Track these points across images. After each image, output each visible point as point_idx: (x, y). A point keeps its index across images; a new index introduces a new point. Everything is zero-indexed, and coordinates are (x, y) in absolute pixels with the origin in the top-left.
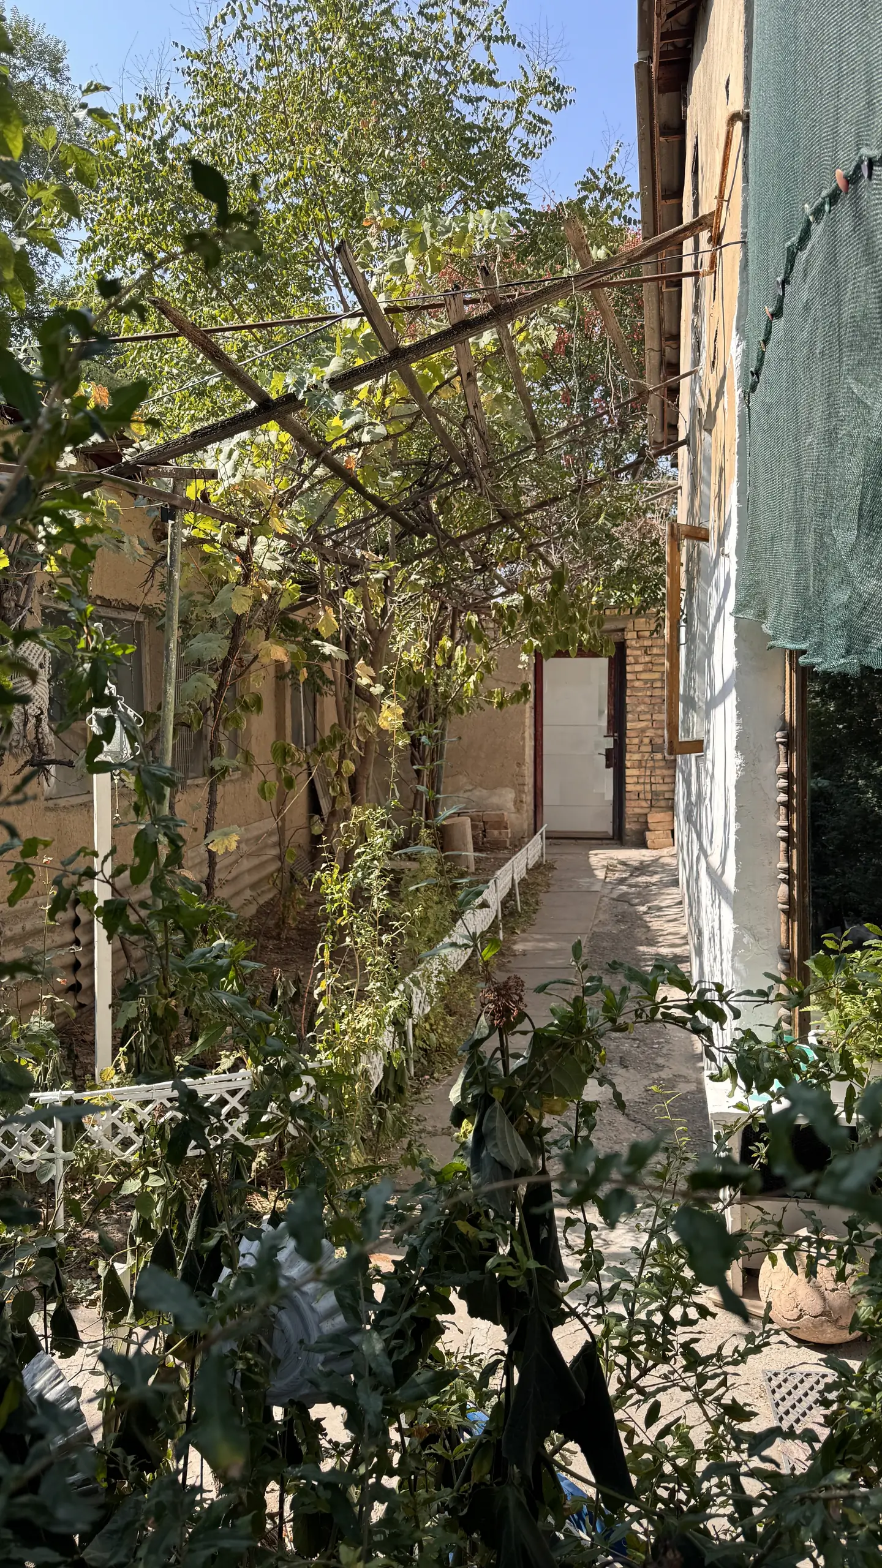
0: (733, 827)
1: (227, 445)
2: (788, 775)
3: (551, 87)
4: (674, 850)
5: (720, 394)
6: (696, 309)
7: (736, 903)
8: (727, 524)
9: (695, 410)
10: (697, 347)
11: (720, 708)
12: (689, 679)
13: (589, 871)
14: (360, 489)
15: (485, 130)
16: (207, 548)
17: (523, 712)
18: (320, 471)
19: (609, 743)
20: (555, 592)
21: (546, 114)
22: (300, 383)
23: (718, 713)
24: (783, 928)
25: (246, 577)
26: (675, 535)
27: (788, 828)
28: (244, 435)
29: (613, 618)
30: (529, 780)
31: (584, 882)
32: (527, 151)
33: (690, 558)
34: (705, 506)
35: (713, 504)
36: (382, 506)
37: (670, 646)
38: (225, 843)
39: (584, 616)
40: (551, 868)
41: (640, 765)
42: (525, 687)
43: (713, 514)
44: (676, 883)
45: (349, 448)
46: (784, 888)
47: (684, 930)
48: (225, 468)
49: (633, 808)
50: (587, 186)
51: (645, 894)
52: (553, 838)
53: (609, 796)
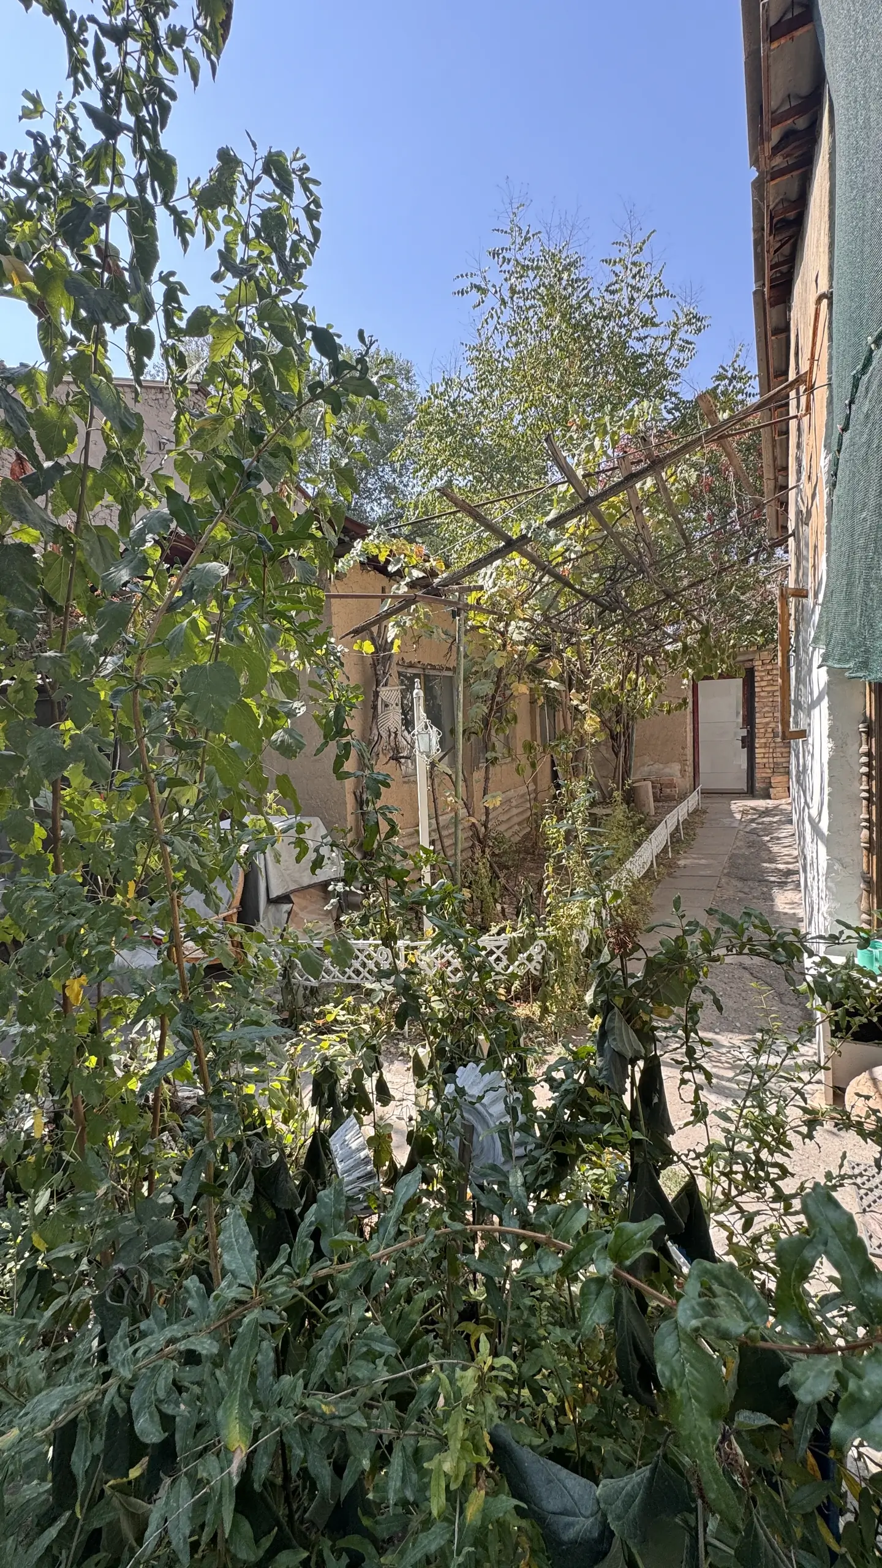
0: (827, 790)
1: (489, 570)
2: (869, 754)
3: (694, 319)
4: (790, 800)
5: (814, 496)
6: (799, 446)
7: (827, 842)
8: (820, 584)
9: (799, 512)
10: (799, 472)
11: (817, 710)
12: (797, 689)
13: (731, 814)
14: (572, 587)
15: (650, 356)
16: (481, 631)
17: (685, 716)
18: (546, 579)
19: (744, 733)
20: (702, 639)
21: (689, 337)
22: (528, 527)
23: (815, 712)
24: (865, 860)
25: (504, 645)
26: (784, 597)
27: (869, 791)
28: (498, 562)
29: (744, 653)
30: (690, 758)
31: (727, 821)
32: (678, 364)
33: (797, 610)
34: (805, 574)
35: (811, 572)
36: (586, 596)
37: (782, 669)
38: (494, 801)
39: (723, 653)
40: (705, 812)
41: (765, 746)
42: (685, 700)
43: (810, 579)
44: (790, 822)
45: (564, 563)
46: (865, 832)
47: (796, 853)
48: (488, 584)
49: (759, 774)
50: (721, 377)
51: (768, 829)
52: (706, 793)
53: (745, 766)
